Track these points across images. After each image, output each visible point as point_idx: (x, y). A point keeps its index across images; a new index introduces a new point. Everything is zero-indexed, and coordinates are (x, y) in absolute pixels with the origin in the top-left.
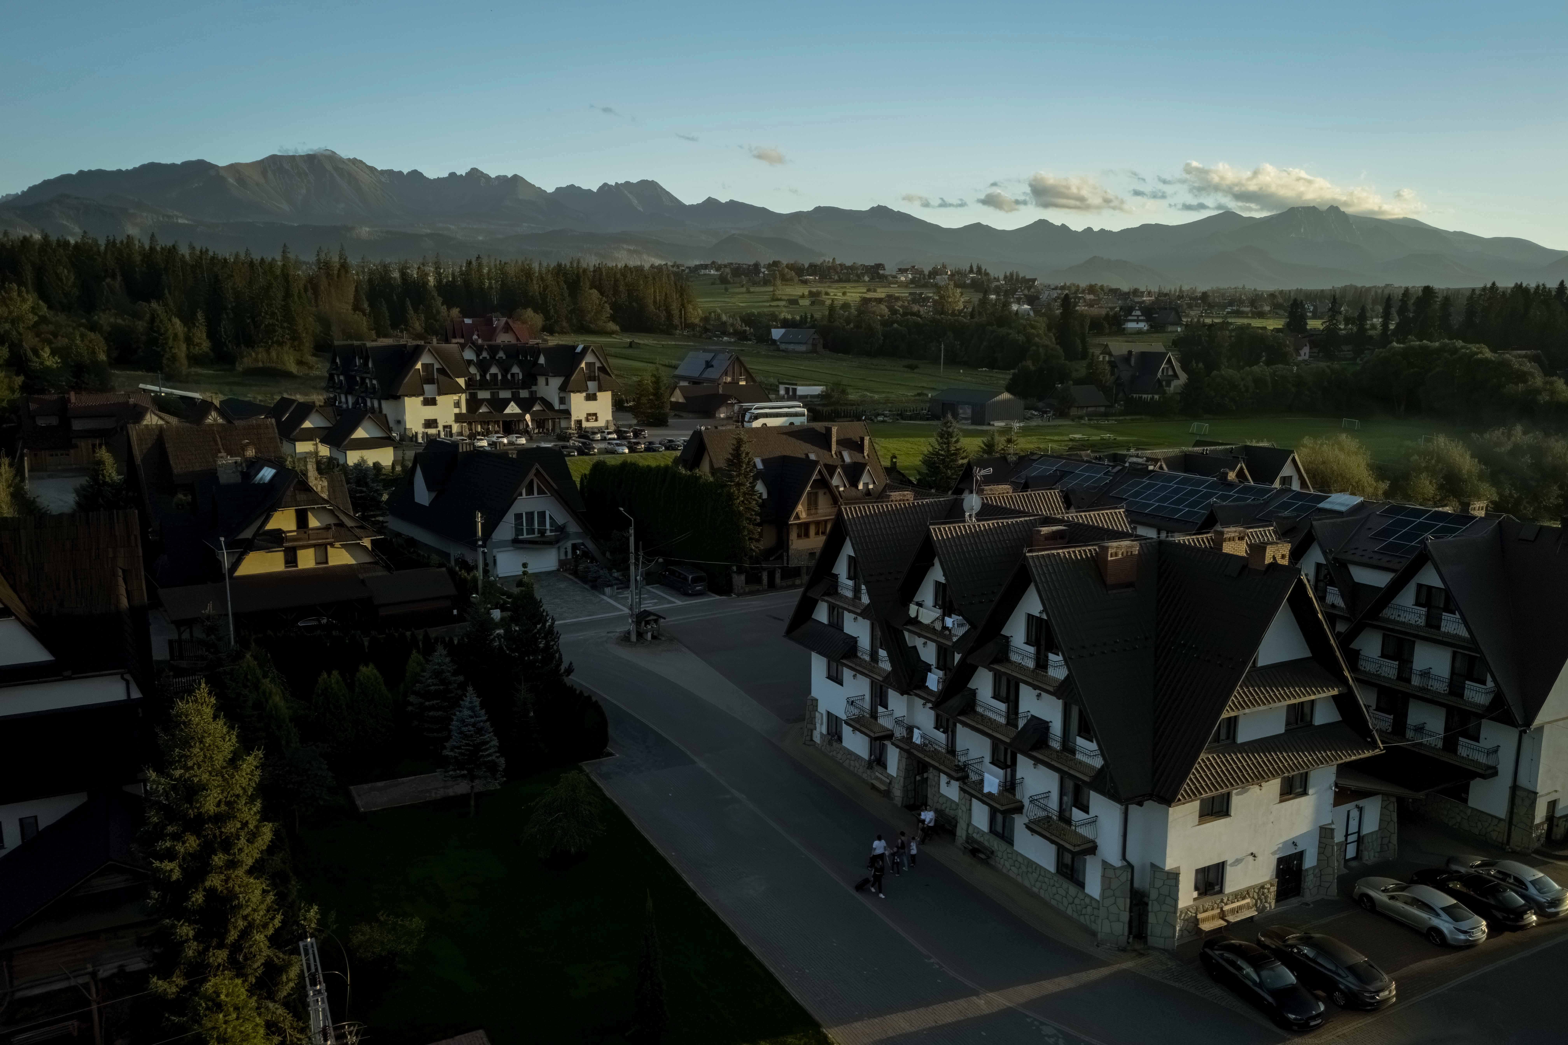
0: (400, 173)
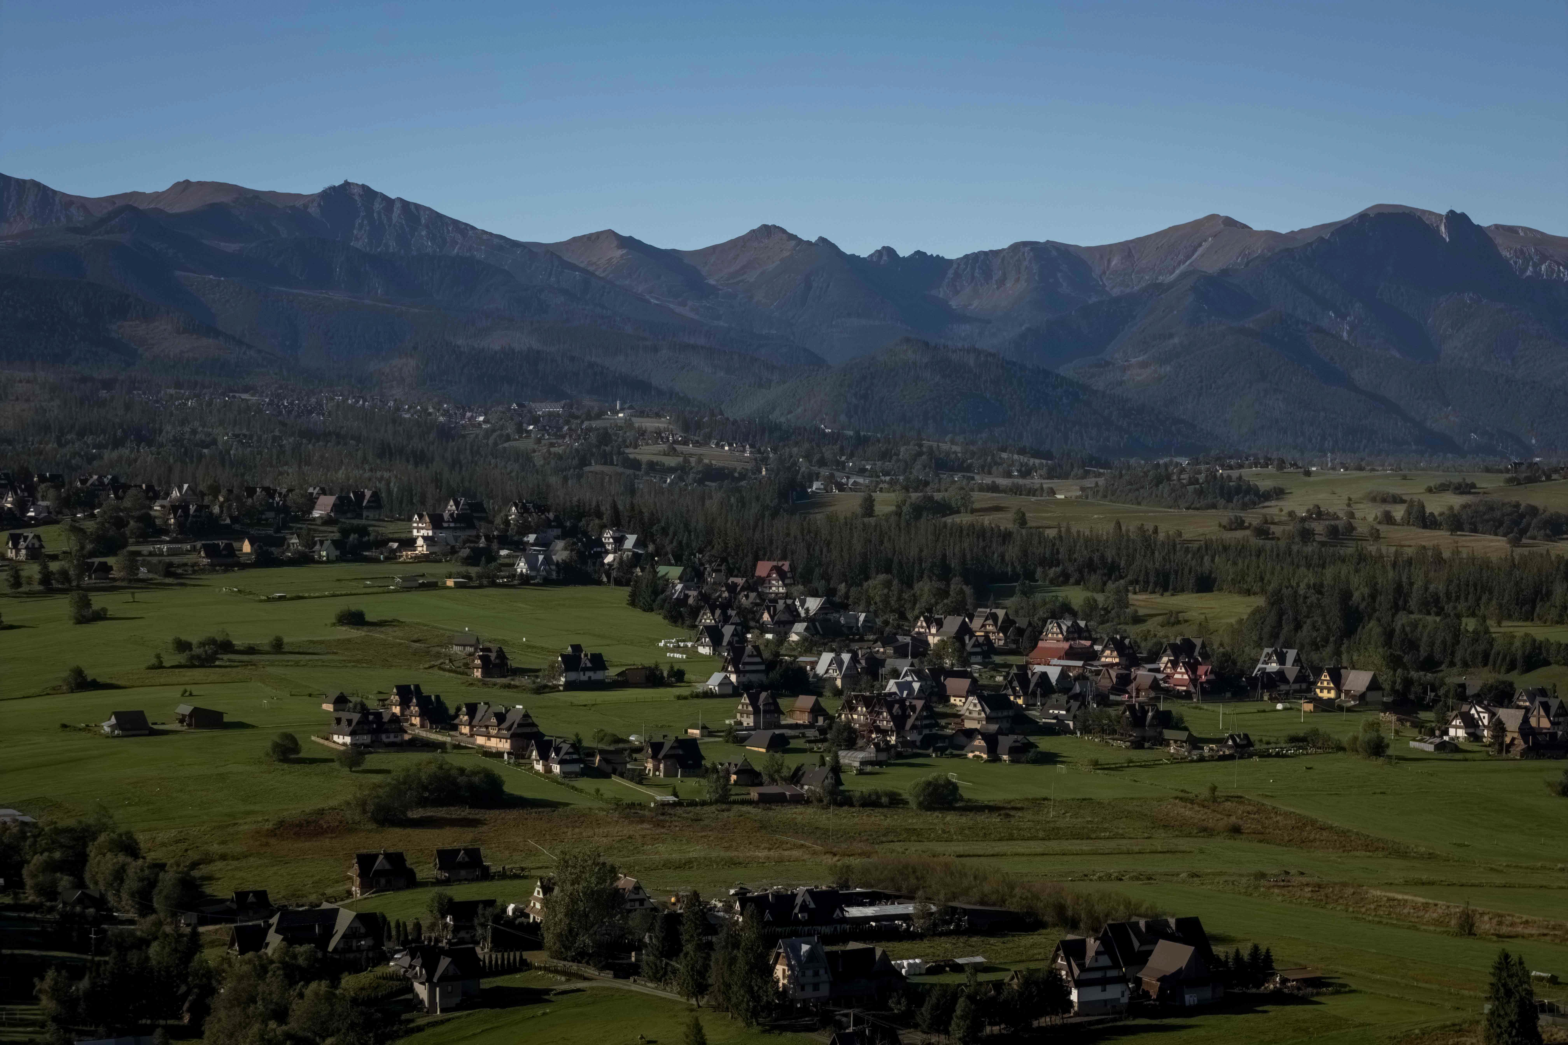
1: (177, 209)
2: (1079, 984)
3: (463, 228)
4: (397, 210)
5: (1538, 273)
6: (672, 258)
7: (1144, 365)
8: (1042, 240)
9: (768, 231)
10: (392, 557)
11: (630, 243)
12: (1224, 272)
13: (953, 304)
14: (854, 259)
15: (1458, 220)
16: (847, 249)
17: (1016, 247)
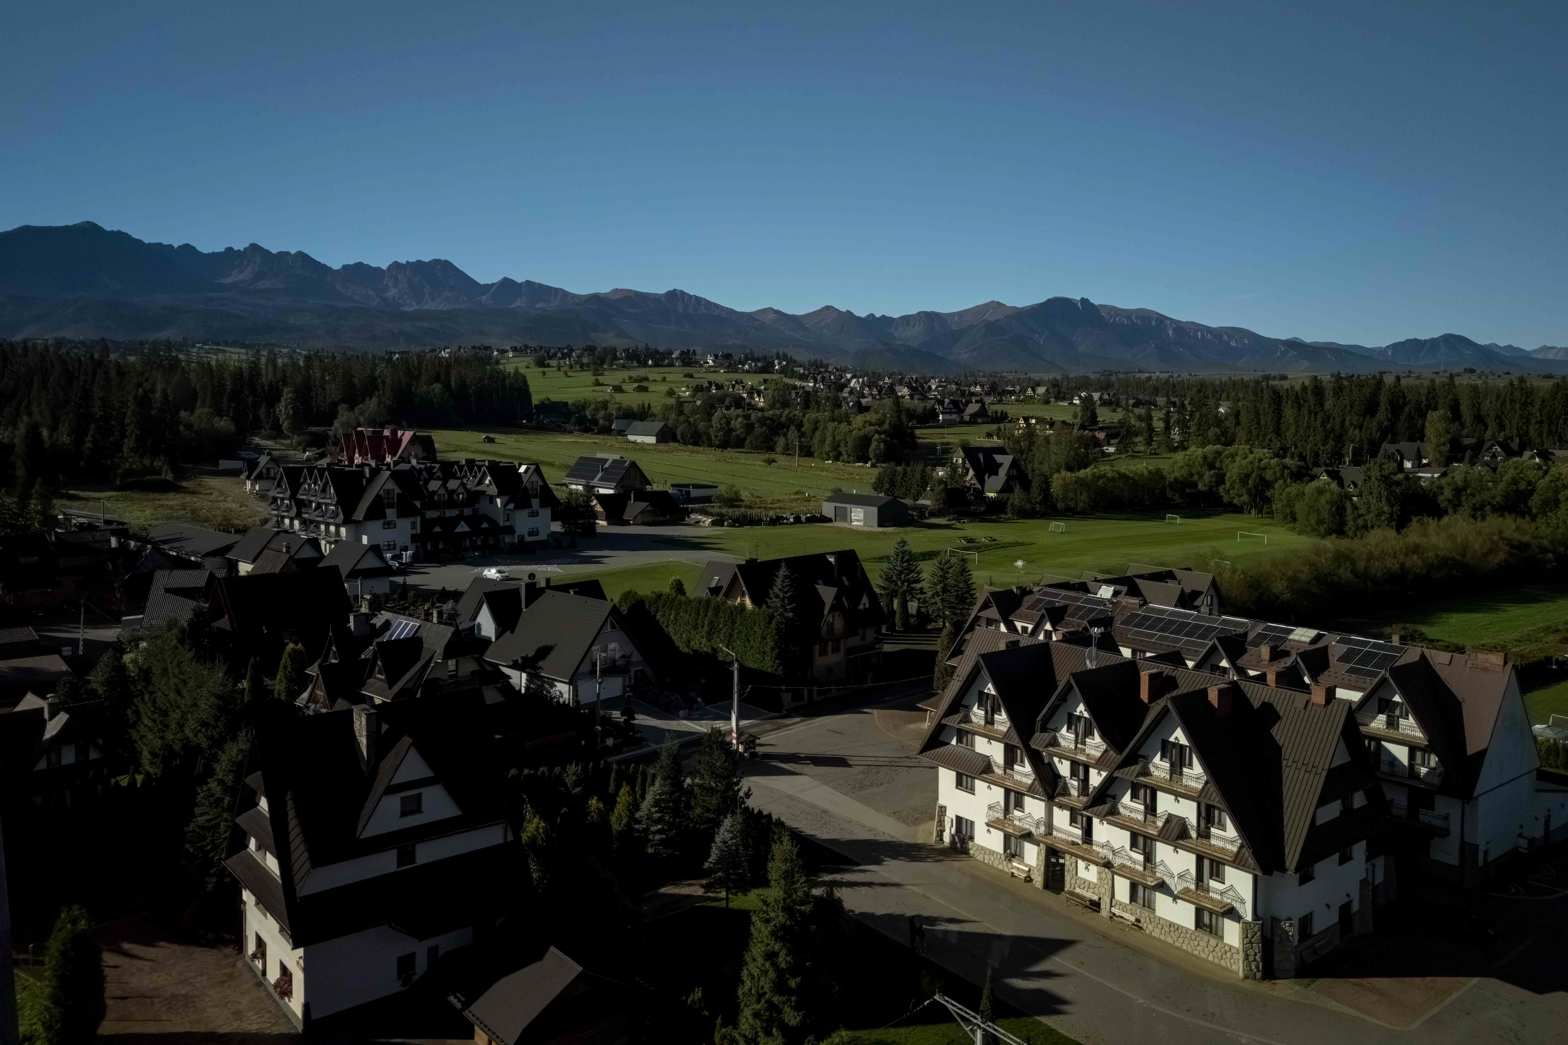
0: (171, 246)
1: (615, 298)
2: (942, 413)
3: (717, 306)
4: (693, 298)
5: (1115, 320)
6: (793, 318)
7: (967, 352)
8: (929, 310)
9: (828, 308)
10: (701, 366)
11: (778, 312)
12: (997, 321)
13: (896, 334)
14: (859, 318)
15: (1085, 301)
16: (857, 314)
17: (919, 313)
